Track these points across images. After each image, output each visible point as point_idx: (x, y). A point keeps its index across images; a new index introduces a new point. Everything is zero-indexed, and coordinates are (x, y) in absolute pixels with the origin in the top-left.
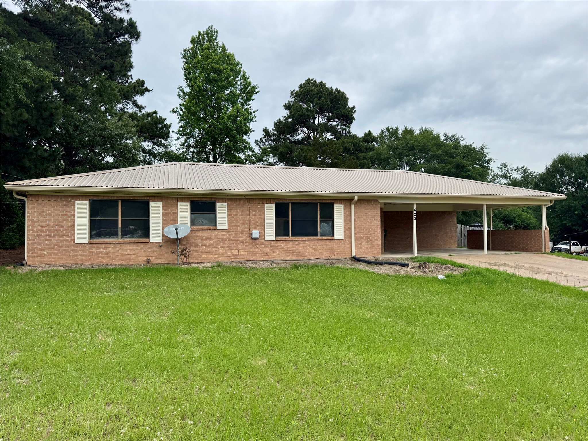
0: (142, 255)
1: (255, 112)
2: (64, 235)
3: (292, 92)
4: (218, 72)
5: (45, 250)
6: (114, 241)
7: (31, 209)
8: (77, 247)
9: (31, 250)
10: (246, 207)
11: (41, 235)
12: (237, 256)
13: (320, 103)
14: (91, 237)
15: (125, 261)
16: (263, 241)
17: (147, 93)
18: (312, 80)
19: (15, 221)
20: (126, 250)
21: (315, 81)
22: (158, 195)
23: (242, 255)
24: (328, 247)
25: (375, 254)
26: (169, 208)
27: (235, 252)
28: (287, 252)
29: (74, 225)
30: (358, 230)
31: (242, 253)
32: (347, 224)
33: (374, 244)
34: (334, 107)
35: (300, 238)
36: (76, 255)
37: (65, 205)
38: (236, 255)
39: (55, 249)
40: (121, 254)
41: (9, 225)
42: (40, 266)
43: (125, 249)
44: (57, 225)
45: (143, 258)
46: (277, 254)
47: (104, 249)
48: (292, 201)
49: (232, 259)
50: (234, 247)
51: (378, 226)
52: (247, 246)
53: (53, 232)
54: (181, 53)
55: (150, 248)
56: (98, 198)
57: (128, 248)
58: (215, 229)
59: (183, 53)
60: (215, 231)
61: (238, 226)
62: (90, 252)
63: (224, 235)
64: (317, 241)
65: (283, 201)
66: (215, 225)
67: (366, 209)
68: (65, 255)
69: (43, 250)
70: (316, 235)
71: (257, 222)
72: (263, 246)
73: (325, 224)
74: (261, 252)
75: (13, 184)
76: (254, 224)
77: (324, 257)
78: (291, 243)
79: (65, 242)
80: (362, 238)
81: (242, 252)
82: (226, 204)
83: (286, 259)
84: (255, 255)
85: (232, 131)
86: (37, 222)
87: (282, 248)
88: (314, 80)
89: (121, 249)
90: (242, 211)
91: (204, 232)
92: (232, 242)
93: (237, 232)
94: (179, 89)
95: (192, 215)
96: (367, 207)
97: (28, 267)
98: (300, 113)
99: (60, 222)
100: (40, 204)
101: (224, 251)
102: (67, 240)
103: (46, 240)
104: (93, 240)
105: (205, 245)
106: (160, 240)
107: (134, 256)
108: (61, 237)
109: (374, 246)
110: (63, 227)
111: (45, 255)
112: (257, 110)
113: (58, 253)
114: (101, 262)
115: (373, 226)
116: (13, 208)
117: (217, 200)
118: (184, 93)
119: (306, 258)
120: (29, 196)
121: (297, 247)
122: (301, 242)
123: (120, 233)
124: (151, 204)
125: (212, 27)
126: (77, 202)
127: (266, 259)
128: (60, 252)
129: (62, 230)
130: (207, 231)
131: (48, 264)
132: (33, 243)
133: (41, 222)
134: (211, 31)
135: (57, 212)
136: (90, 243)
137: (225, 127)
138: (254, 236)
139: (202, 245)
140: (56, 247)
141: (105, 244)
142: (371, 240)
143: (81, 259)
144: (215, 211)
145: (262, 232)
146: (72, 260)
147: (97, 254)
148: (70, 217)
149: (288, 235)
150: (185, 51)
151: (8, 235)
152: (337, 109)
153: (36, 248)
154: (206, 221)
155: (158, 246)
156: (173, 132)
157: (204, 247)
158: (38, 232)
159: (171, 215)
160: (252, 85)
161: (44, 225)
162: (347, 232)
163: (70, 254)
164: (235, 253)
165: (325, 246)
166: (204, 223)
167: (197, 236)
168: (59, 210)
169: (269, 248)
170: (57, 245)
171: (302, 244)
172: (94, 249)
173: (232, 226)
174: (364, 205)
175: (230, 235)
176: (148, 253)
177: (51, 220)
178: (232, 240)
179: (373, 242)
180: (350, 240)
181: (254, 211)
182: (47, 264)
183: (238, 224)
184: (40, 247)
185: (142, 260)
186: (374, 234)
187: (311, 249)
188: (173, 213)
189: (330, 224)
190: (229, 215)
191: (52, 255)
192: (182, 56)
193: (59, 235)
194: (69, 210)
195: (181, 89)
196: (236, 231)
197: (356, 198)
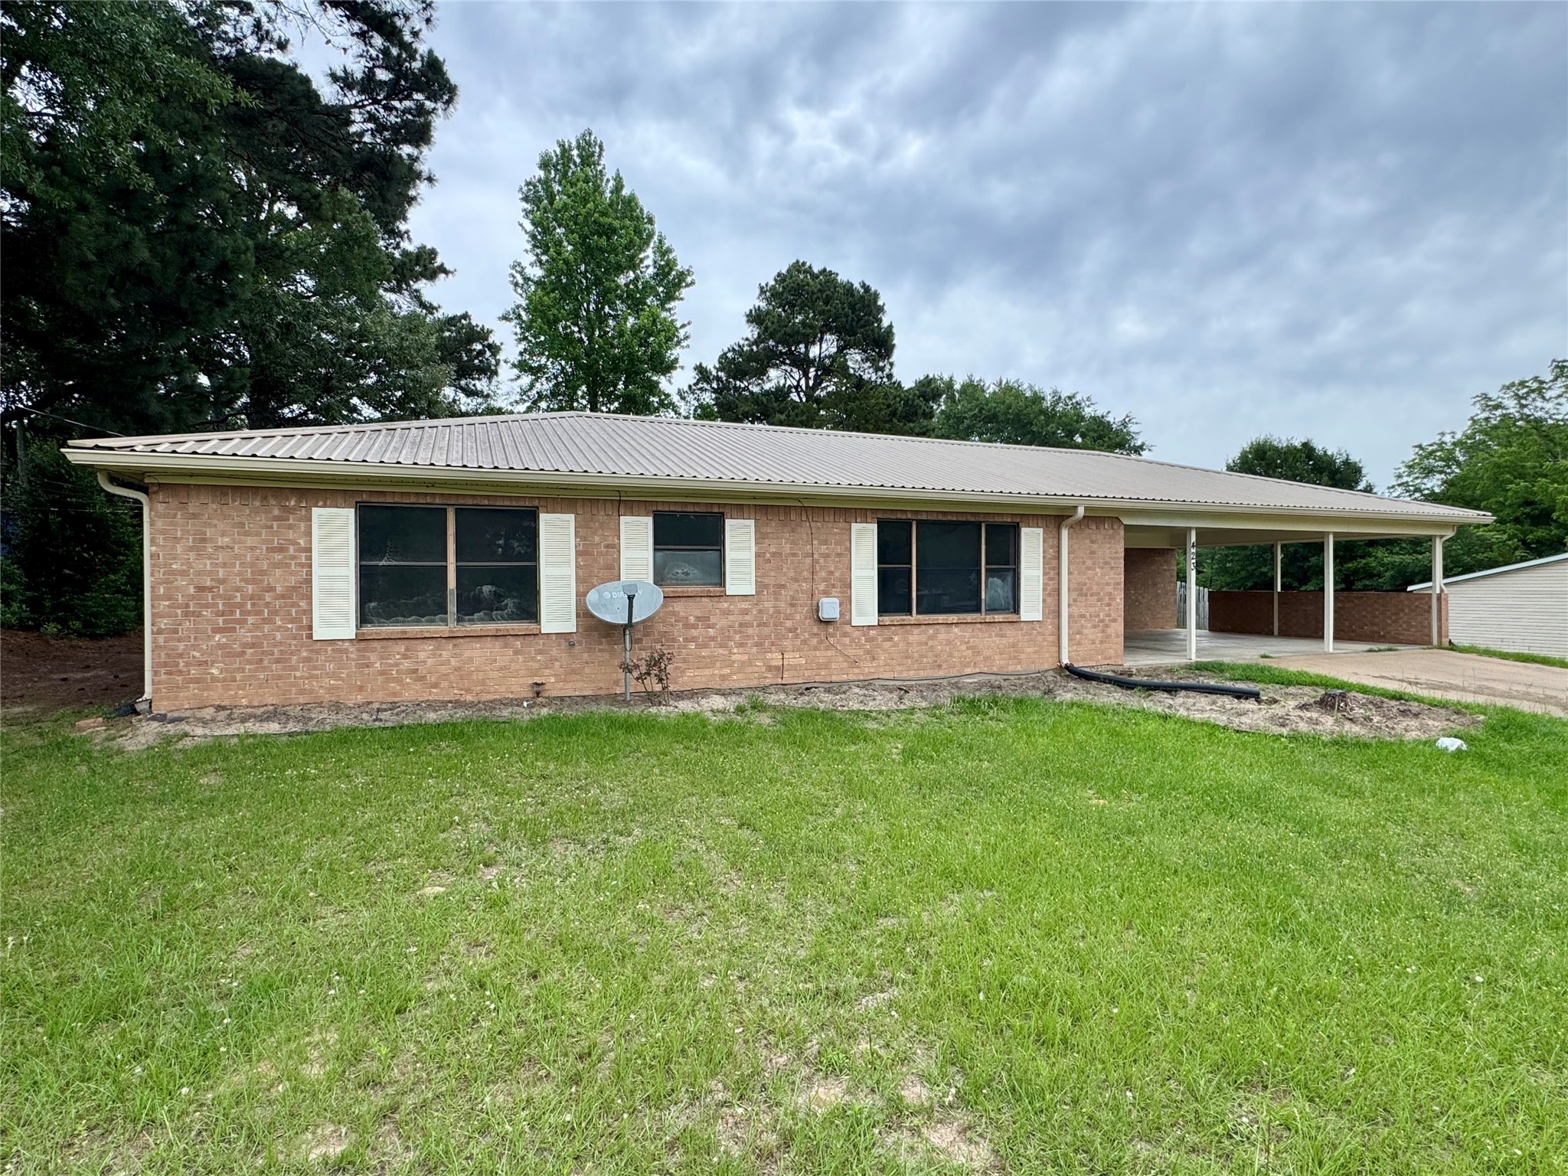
0: (517, 671)
1: (683, 326)
2: (276, 613)
3: (762, 288)
4: (608, 232)
5: (213, 662)
6: (436, 632)
7: (163, 532)
8: (317, 652)
9: (165, 665)
10: (804, 531)
11: (199, 615)
12: (781, 669)
13: (829, 311)
14: (363, 619)
15: (468, 691)
16: (848, 628)
17: (442, 276)
18: (804, 264)
19: (123, 561)
20: (471, 659)
21: (810, 267)
22: (563, 494)
23: (794, 668)
24: (1004, 641)
25: (1110, 658)
26: (595, 533)
27: (775, 658)
28: (907, 658)
29: (309, 581)
30: (1074, 595)
31: (792, 662)
32: (1051, 579)
33: (1109, 631)
34: (859, 320)
35: (941, 618)
36: (316, 677)
37: (277, 519)
38: (777, 668)
39: (247, 657)
40: (457, 669)
41: (106, 574)
42: (199, 714)
43: (467, 654)
44: (254, 582)
45: (521, 681)
46: (882, 663)
47: (405, 657)
48: (919, 517)
49: (765, 678)
50: (773, 644)
51: (1118, 584)
52: (804, 642)
53: (241, 605)
54: (521, 189)
55: (540, 652)
56: (381, 500)
57: (477, 654)
58: (723, 595)
59: (525, 189)
60: (722, 599)
61: (783, 586)
62: (359, 666)
63: (745, 612)
64: (979, 626)
65: (899, 516)
66: (722, 583)
67: (1093, 542)
68: (280, 677)
69: (206, 662)
70: (978, 610)
71: (831, 573)
72: (847, 640)
73: (997, 581)
74: (841, 659)
75: (97, 447)
76: (825, 580)
77: (995, 670)
78: (916, 631)
79: (279, 636)
80: (1082, 616)
81: (793, 658)
82: (752, 522)
83: (905, 675)
84: (826, 666)
85: (641, 362)
86: (183, 573)
87: (895, 645)
88: (808, 264)
89: (455, 655)
90: (793, 543)
91: (691, 603)
92: (766, 631)
93: (778, 603)
94: (514, 267)
95: (659, 554)
96: (1094, 537)
97: (155, 724)
98: (788, 330)
99: (263, 573)
100: (194, 516)
101: (746, 657)
102: (287, 629)
103: (217, 630)
104: (369, 629)
105: (693, 639)
106: (571, 627)
107: (495, 675)
108: (265, 621)
109: (1109, 636)
110: (271, 589)
111: (214, 679)
112: (689, 323)
113: (256, 670)
114: (395, 694)
115: (1108, 584)
116: (115, 528)
117: (726, 511)
118: (527, 279)
119: (954, 672)
120: (155, 489)
121: (930, 643)
122: (942, 629)
123: (452, 607)
124: (544, 518)
125: (590, 134)
126: (316, 512)
127: (854, 678)
128: (264, 669)
129: (268, 599)
130: (698, 599)
131: (224, 708)
132: (173, 639)
133: (198, 573)
134: (589, 144)
135: (250, 541)
136: (360, 639)
137: (625, 355)
138: (825, 614)
139: (686, 640)
140: (249, 651)
141: (406, 641)
142: (1102, 621)
143: (331, 689)
144: (721, 542)
145: (846, 602)
146: (302, 692)
147: (383, 673)
148: (294, 558)
149: (910, 612)
150: (528, 184)
151: (104, 599)
152: (863, 327)
153: (181, 656)
154: (695, 572)
155: (564, 645)
156: (506, 362)
157: (692, 646)
158: (188, 606)
159: (600, 554)
160: (679, 267)
161: (208, 584)
162: (1049, 600)
163: (298, 674)
164: (774, 663)
165: (997, 640)
166: (691, 576)
167: (674, 614)
168: (258, 534)
169: (861, 646)
170: (253, 645)
171: (943, 634)
172: (373, 657)
173: (766, 586)
174: (1088, 531)
175: (760, 611)
176: (536, 665)
177: (233, 565)
178: (765, 624)
179: (1107, 626)
180: (1056, 621)
181: (825, 542)
182: (220, 708)
183: (783, 581)
184: (197, 654)
185: (518, 686)
186: (1109, 605)
187: (964, 647)
188: (607, 546)
189: (1010, 579)
190: (758, 555)
191: (238, 676)
192: (521, 196)
193: (259, 613)
194: (291, 535)
195: (518, 269)
196: (776, 599)
197: (1081, 511)
